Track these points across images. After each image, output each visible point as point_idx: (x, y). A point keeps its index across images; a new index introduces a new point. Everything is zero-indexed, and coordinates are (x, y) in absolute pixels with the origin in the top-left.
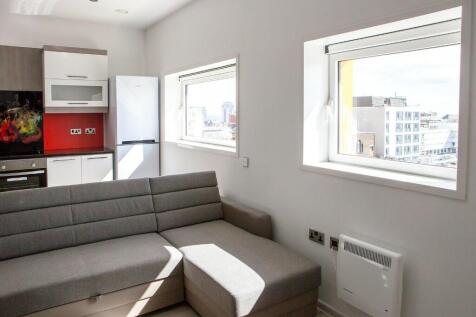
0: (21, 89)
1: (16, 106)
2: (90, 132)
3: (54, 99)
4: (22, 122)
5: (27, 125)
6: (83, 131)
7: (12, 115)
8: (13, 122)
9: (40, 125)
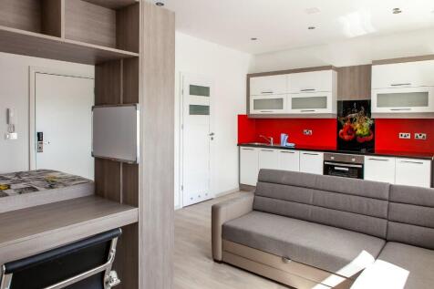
0: (358, 99)
1: (354, 112)
2: (420, 137)
3: (378, 106)
4: (358, 125)
5: (362, 127)
6: (413, 135)
7: (351, 119)
8: (352, 125)
9: (372, 128)
